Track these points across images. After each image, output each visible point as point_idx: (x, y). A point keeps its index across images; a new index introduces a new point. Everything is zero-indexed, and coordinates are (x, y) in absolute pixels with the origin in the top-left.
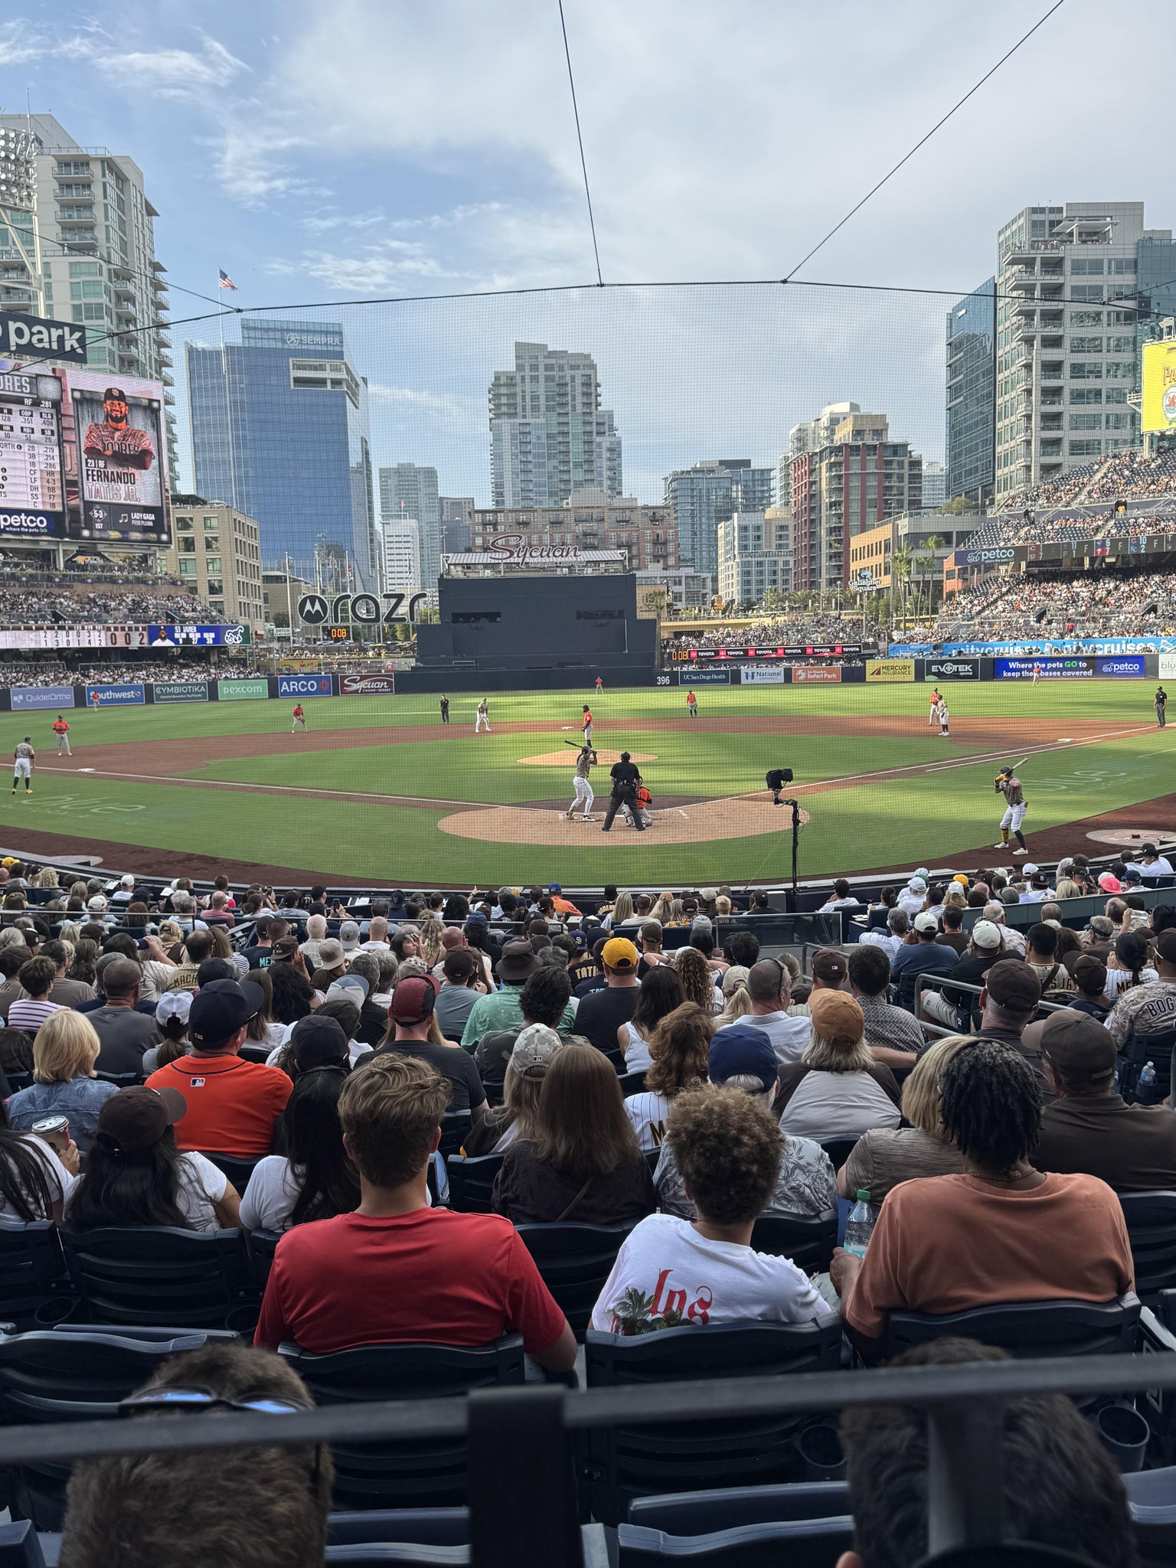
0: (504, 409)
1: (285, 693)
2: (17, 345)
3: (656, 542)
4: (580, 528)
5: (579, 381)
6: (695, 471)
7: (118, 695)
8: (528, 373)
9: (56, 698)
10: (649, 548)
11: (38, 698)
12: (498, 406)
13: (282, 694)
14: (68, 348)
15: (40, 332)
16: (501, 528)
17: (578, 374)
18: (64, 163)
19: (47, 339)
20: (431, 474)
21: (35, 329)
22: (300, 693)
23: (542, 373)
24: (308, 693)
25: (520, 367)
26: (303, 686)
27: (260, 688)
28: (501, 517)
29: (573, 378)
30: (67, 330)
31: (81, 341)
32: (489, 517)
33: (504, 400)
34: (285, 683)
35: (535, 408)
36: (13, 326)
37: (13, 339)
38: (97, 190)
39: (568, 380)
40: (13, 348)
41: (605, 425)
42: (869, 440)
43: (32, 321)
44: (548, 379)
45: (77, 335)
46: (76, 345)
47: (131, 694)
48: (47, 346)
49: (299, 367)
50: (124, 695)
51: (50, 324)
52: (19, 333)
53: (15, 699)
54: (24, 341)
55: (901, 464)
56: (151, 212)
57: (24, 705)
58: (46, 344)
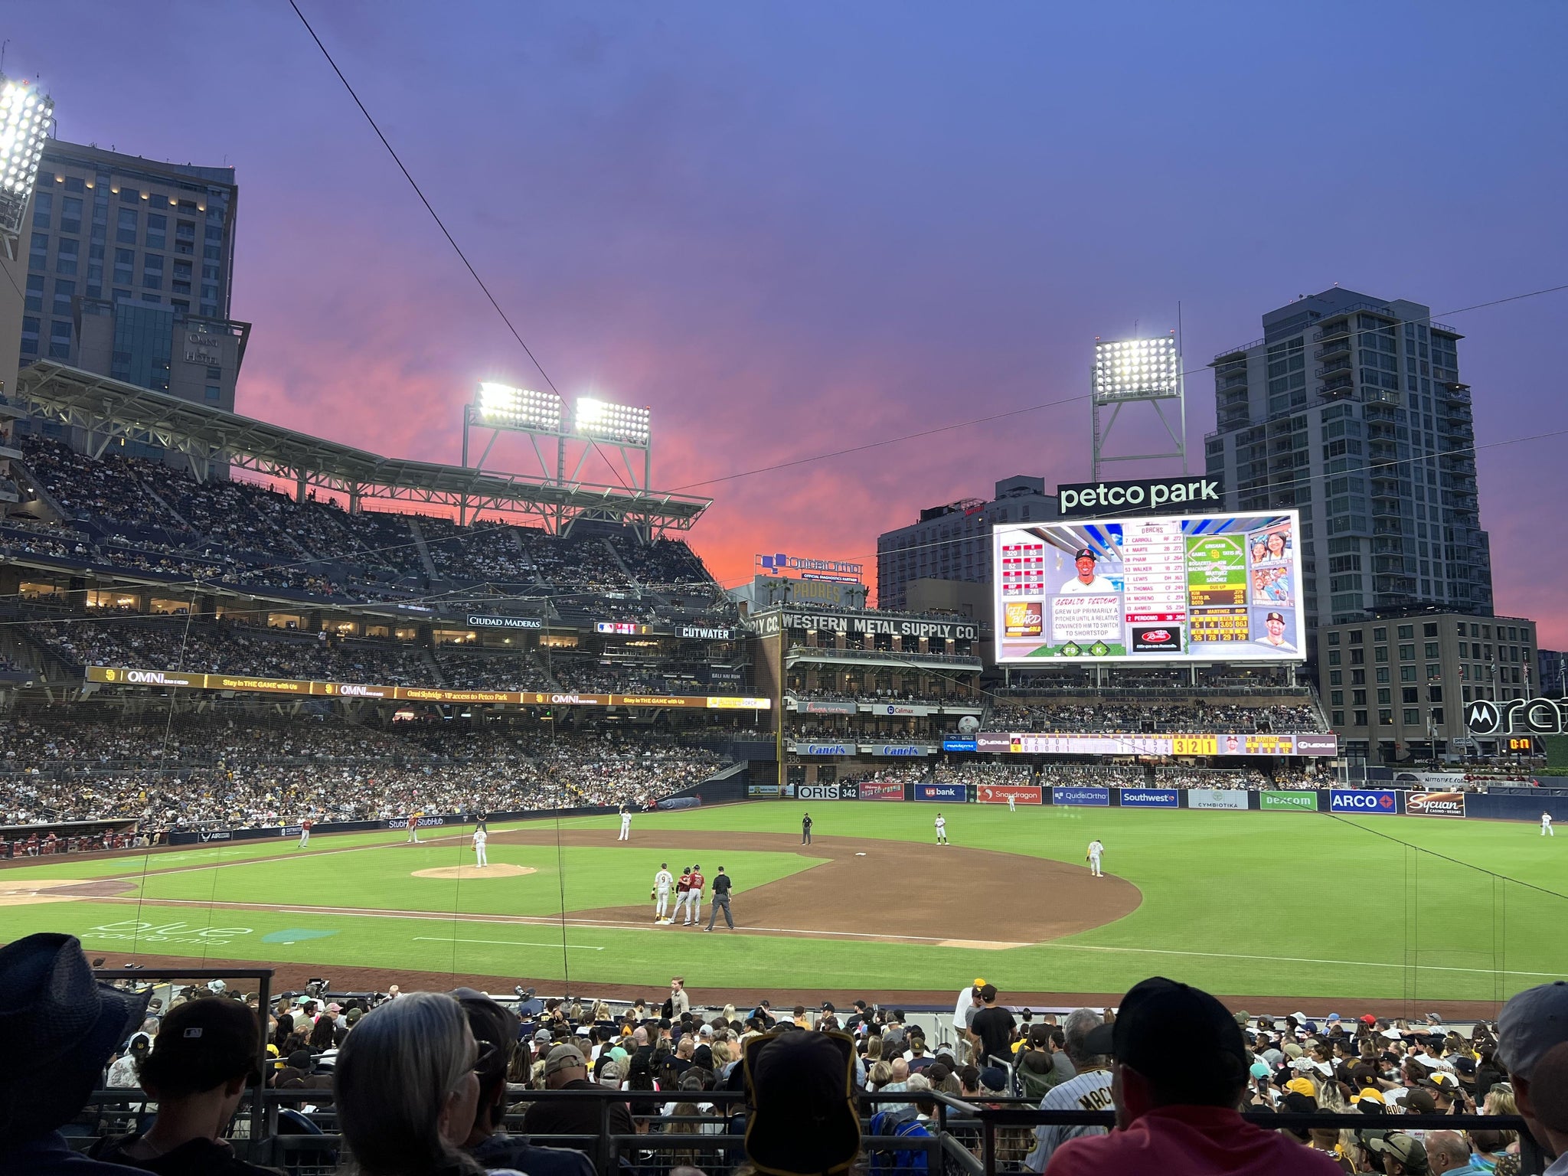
1: (1338, 807)
2: (1157, 503)
9: (1092, 796)
11: (1076, 796)
13: (1335, 808)
14: (1204, 497)
15: (1179, 489)
18: (1328, 328)
19: (1185, 493)
21: (1173, 488)
22: (1355, 808)
24: (1366, 809)
26: (1360, 801)
27: (1310, 800)
30: (1204, 482)
31: (1217, 488)
34: (1337, 797)
36: (1154, 489)
37: (1154, 499)
40: (1153, 505)
43: (1170, 481)
45: (1214, 484)
46: (1212, 494)
47: (1164, 799)
48: (1184, 499)
51: (1186, 481)
52: (1160, 494)
53: (1057, 795)
54: (1163, 500)
57: (1064, 801)
58: (1184, 498)
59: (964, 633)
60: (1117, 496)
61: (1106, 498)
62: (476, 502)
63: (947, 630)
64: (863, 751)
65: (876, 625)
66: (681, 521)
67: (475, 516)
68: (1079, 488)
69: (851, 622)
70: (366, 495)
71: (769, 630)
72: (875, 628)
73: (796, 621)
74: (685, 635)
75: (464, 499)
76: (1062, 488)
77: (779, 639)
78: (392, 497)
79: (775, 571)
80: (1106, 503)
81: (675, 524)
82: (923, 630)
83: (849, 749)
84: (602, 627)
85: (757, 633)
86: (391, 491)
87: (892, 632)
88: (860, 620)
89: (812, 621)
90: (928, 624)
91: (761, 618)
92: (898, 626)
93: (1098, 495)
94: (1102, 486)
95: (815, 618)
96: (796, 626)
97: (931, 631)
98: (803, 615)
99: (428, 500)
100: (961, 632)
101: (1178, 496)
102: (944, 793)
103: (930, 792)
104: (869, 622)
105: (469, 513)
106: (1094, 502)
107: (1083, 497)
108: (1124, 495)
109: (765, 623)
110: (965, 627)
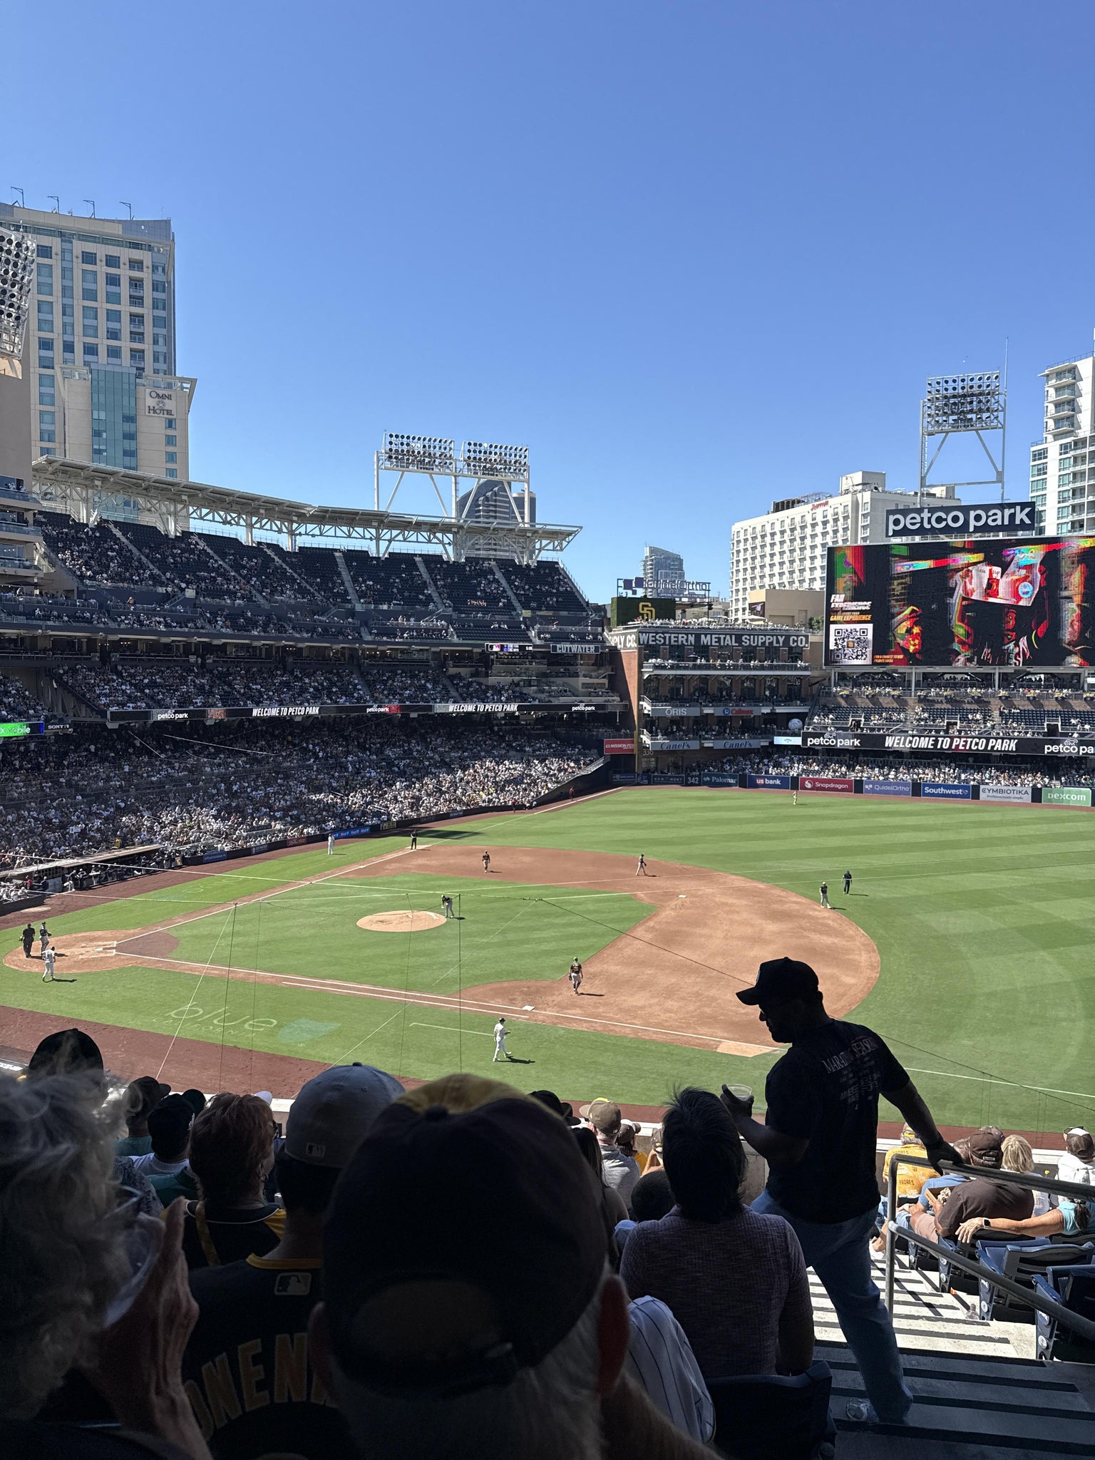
7: (948, 792)
9: (896, 789)
11: (883, 788)
14: (1018, 522)
15: (995, 514)
19: (1000, 518)
21: (990, 513)
27: (1085, 797)
30: (1018, 508)
31: (1030, 514)
36: (973, 513)
37: (972, 523)
40: (971, 529)
43: (989, 508)
45: (1027, 510)
46: (1025, 518)
47: (960, 792)
48: (1000, 524)
50: (953, 792)
52: (978, 518)
53: (867, 787)
54: (981, 523)
57: (873, 791)
58: (999, 522)
59: (797, 641)
60: (939, 520)
61: (929, 522)
62: (388, 537)
63: (781, 640)
64: (706, 745)
65: (719, 639)
66: (556, 543)
67: (388, 548)
68: (905, 512)
69: (698, 637)
70: (300, 534)
71: (628, 646)
72: (719, 641)
73: (651, 639)
74: (559, 651)
75: (377, 532)
76: (889, 512)
77: (636, 654)
78: (321, 535)
79: (634, 592)
80: (929, 527)
81: (550, 547)
82: (760, 641)
83: (694, 745)
84: (492, 647)
85: (619, 647)
86: (320, 529)
87: (734, 644)
88: (706, 635)
89: (665, 638)
90: (765, 635)
91: (622, 634)
92: (739, 638)
93: (922, 519)
94: (926, 510)
95: (667, 635)
96: (650, 643)
97: (767, 641)
98: (657, 633)
99: (349, 536)
100: (794, 641)
101: (994, 520)
102: (771, 782)
103: (760, 782)
104: (714, 636)
105: (383, 545)
106: (918, 525)
107: (908, 521)
108: (946, 520)
109: (625, 640)
110: (798, 636)
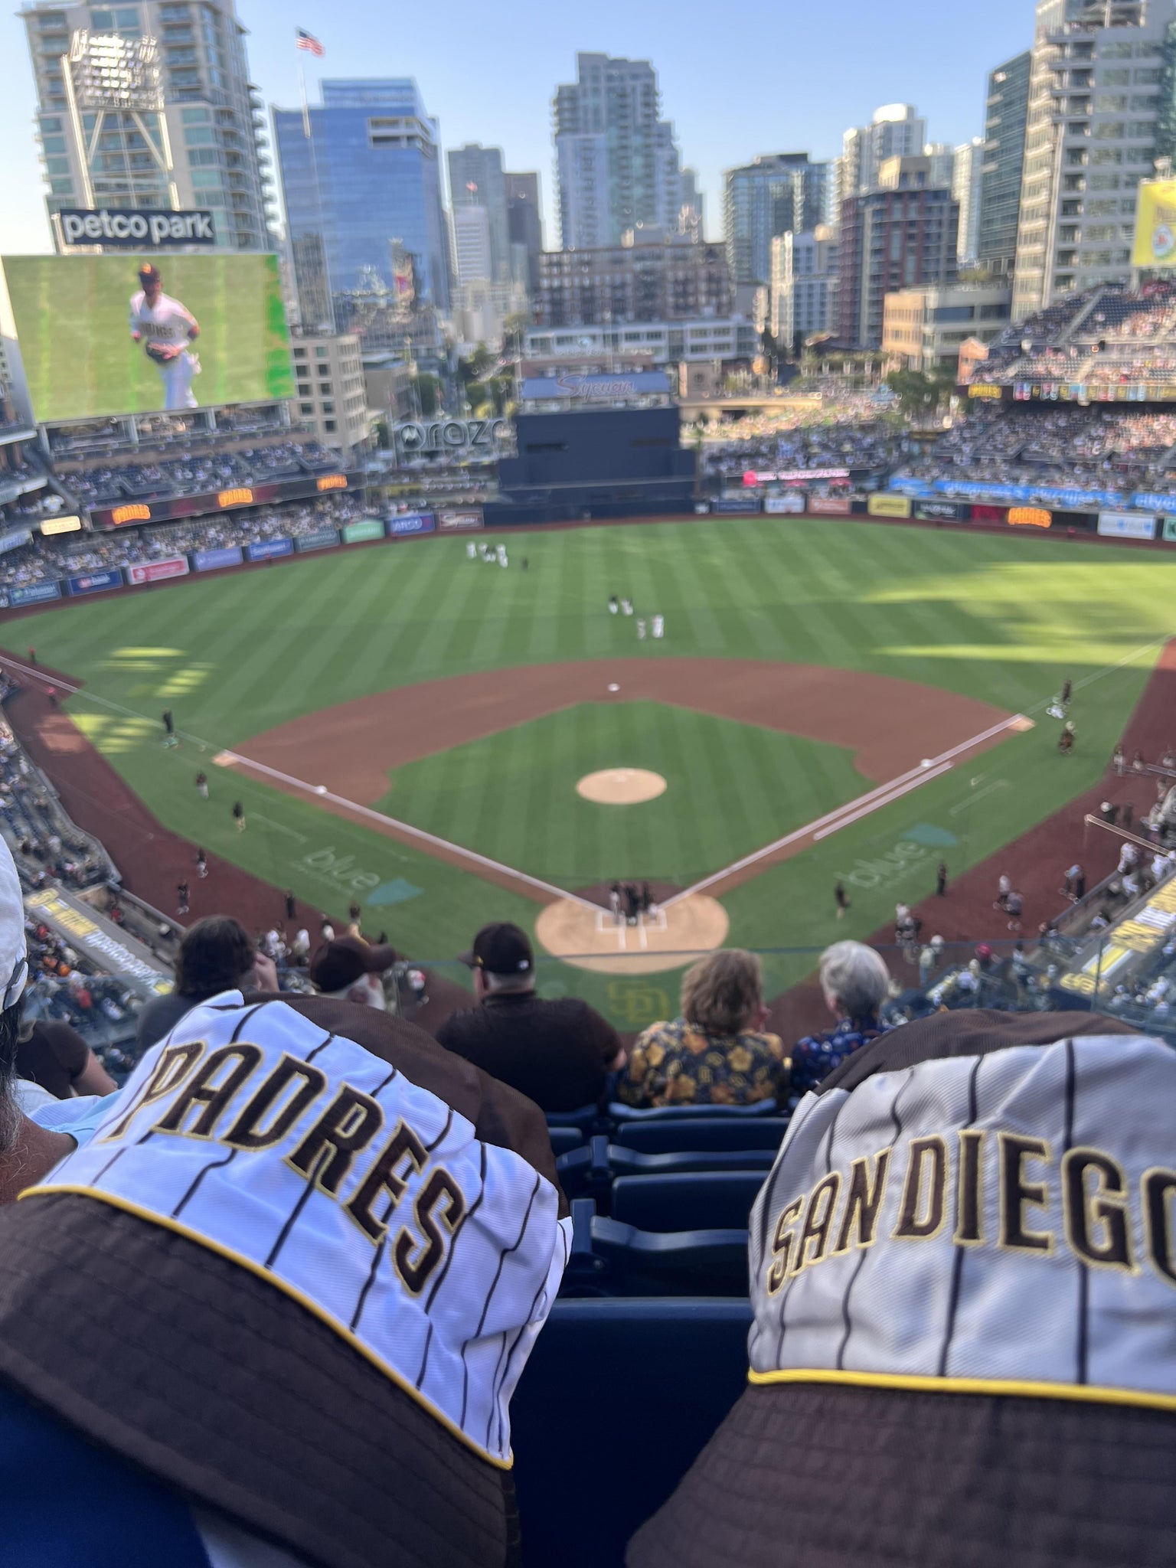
0: (567, 125)
2: (160, 238)
3: (710, 279)
4: (638, 266)
5: (639, 90)
6: (753, 167)
8: (589, 84)
10: (703, 286)
12: (561, 122)
14: (200, 234)
15: (176, 223)
16: (566, 269)
17: (639, 84)
19: (180, 228)
20: (495, 155)
21: (172, 221)
23: (603, 84)
25: (582, 79)
26: (411, 525)
28: (566, 258)
29: (634, 89)
30: (197, 217)
31: (210, 225)
32: (555, 258)
33: (567, 115)
34: (397, 524)
35: (597, 122)
36: (155, 220)
38: (197, 31)
39: (629, 90)
41: (664, 134)
42: (914, 185)
43: (169, 213)
44: (610, 90)
46: (206, 230)
47: (283, 547)
48: (183, 234)
49: (376, 124)
51: (183, 214)
54: (164, 234)
55: (941, 209)
56: (241, 31)
61: (111, 228)
68: (81, 214)
80: (112, 234)
93: (102, 224)
102: (100, 581)
106: (99, 231)
107: (87, 225)
108: (128, 226)
